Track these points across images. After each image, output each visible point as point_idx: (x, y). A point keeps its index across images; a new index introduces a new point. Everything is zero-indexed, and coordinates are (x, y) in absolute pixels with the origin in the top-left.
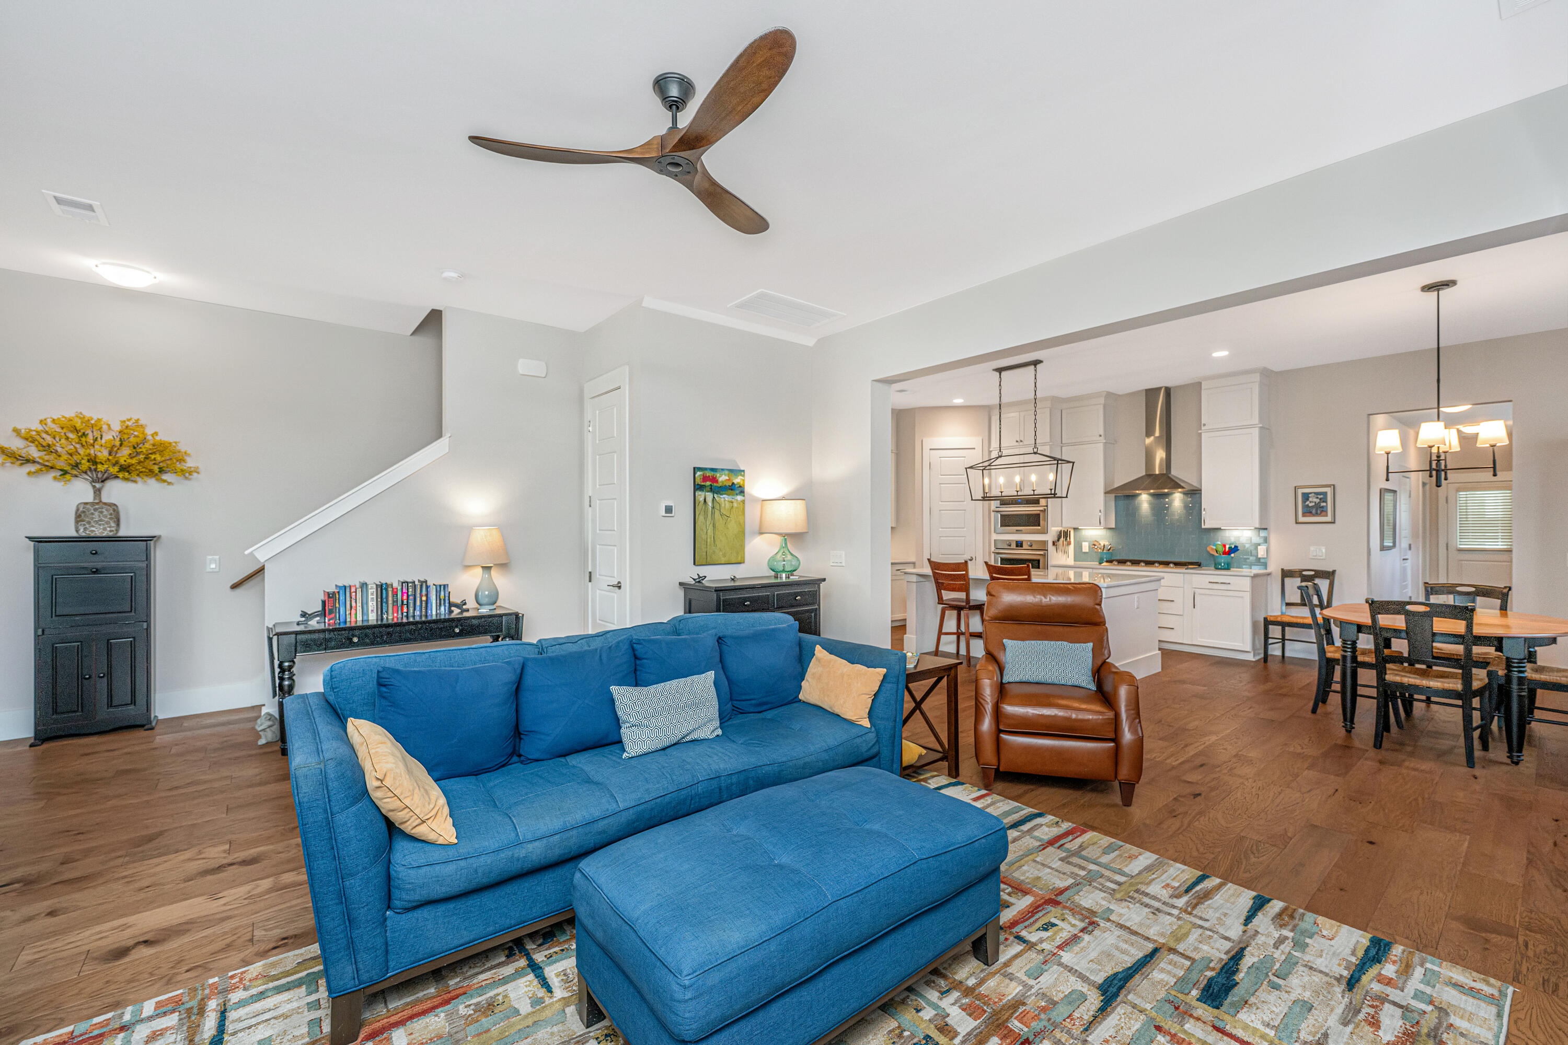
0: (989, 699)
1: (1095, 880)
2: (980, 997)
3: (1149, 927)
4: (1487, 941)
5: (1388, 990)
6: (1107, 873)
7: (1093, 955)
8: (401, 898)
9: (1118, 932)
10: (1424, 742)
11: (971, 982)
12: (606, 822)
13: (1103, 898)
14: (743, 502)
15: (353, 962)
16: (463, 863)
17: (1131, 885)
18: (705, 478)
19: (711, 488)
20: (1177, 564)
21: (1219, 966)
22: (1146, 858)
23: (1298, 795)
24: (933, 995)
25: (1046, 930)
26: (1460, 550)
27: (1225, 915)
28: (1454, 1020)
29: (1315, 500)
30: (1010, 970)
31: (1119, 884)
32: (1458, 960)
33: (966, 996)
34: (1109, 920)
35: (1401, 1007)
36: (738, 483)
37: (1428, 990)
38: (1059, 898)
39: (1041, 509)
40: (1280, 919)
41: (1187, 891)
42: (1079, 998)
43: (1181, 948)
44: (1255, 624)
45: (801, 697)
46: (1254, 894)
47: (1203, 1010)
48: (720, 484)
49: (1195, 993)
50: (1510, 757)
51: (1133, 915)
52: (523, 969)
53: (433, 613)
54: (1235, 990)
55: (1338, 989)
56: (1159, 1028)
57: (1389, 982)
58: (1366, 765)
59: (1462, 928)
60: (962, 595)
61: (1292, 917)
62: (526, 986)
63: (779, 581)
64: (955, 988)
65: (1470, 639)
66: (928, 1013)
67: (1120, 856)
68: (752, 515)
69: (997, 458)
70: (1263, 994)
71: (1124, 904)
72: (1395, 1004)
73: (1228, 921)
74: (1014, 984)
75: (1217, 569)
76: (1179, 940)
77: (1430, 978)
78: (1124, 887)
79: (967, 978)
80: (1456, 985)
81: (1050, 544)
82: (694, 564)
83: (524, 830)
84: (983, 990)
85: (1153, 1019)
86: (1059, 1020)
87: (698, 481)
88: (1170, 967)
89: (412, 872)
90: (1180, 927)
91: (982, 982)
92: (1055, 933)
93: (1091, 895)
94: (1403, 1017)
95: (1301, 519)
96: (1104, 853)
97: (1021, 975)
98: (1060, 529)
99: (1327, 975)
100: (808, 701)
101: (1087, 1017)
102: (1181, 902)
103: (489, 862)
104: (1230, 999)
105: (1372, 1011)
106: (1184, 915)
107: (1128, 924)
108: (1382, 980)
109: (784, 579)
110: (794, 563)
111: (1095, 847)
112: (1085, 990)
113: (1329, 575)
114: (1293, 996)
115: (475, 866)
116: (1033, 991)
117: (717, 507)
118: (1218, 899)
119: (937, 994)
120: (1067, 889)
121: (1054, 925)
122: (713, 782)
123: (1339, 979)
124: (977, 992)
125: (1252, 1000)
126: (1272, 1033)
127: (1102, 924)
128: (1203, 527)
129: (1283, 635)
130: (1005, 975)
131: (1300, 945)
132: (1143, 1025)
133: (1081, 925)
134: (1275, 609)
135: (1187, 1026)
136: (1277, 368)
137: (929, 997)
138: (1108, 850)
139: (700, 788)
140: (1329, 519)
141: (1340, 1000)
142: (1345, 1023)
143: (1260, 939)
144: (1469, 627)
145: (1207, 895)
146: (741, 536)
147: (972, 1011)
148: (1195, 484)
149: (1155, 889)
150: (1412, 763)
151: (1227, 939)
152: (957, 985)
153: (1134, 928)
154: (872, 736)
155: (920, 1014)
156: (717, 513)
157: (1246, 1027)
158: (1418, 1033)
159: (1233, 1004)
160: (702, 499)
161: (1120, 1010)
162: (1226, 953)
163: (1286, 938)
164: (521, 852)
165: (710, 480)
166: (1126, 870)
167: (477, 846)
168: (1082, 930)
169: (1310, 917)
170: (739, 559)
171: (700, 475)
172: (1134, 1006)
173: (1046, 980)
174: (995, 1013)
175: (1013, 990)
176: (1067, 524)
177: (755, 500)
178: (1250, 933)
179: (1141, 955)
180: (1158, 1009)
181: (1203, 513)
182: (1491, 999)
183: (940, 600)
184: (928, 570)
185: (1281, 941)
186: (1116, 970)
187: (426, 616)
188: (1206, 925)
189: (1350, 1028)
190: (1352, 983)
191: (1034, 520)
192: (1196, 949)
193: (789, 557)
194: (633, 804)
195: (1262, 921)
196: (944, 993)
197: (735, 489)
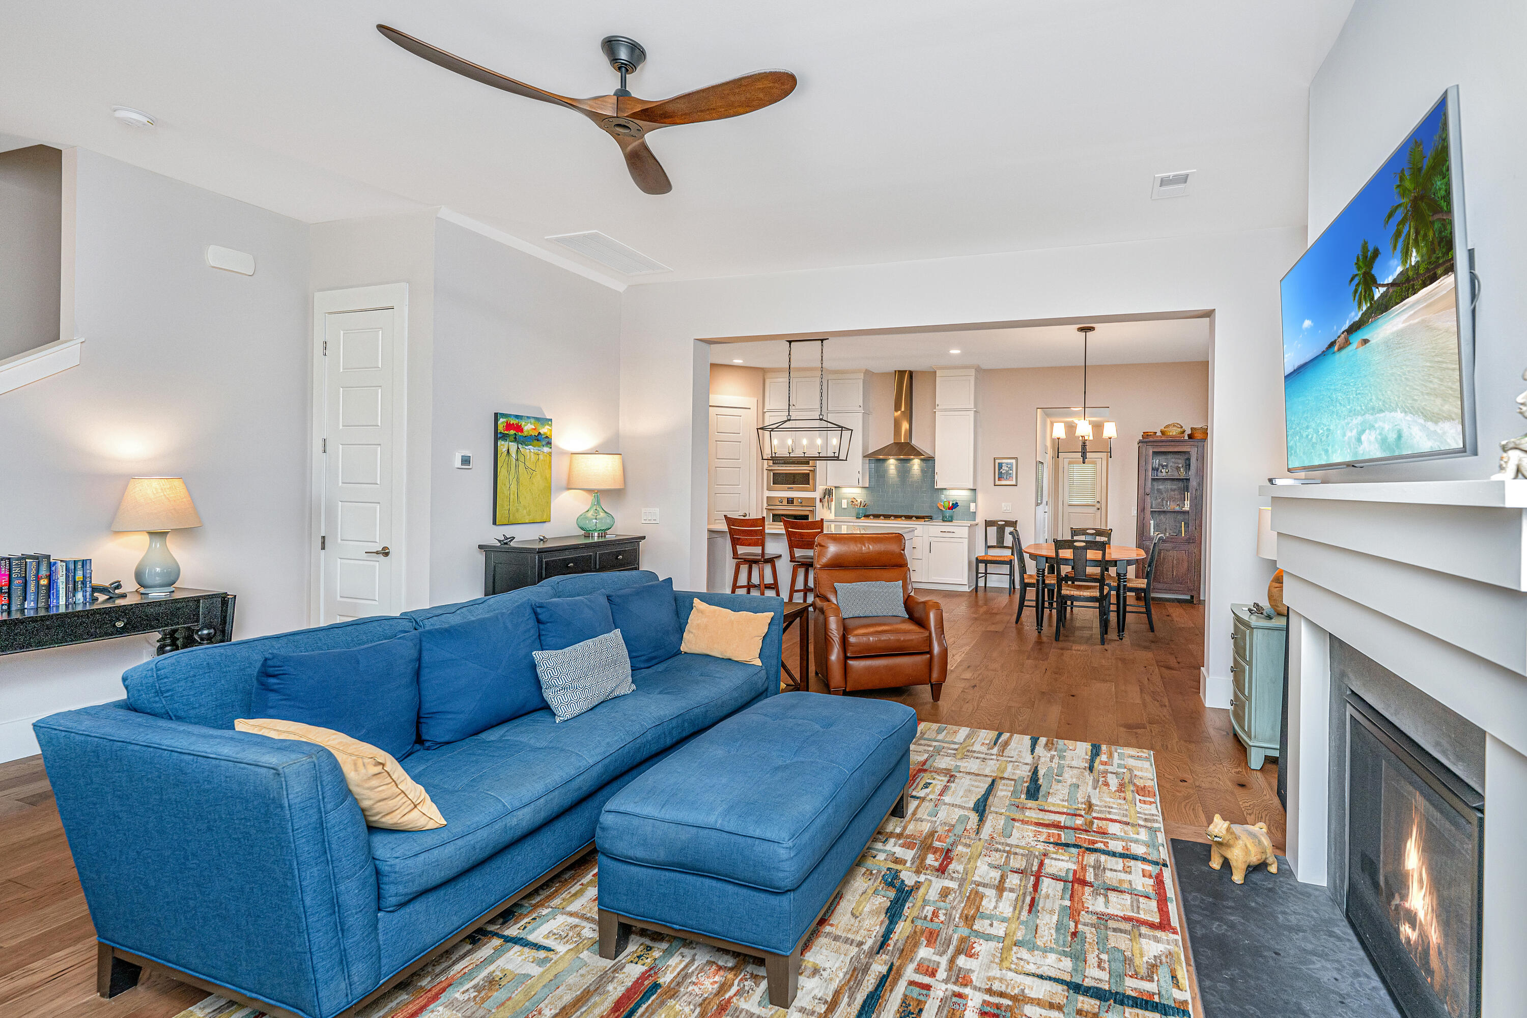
0: (835, 632)
1: (941, 751)
2: (908, 837)
3: (984, 769)
4: (1136, 733)
5: (1107, 767)
6: (945, 745)
7: (961, 793)
8: (393, 893)
9: (969, 777)
10: (1077, 633)
11: (898, 830)
12: (582, 777)
13: (951, 760)
14: (550, 454)
15: (346, 977)
16: (460, 843)
17: (963, 748)
18: (509, 426)
19: (515, 438)
20: (918, 518)
21: (1029, 780)
22: (964, 732)
23: (1028, 676)
24: (879, 846)
25: (927, 787)
26: (1070, 505)
27: (1020, 751)
28: (1136, 772)
29: (1006, 468)
30: (918, 816)
31: (956, 750)
32: (1128, 745)
33: (899, 839)
34: (960, 772)
35: (1114, 773)
36: (545, 433)
37: (1122, 762)
38: (925, 767)
39: (812, 469)
40: (1048, 746)
41: (995, 744)
42: (963, 820)
43: (1006, 775)
44: (970, 563)
45: (684, 648)
46: (1030, 737)
47: (1031, 803)
48: (525, 434)
49: (1023, 796)
50: (1119, 636)
51: (973, 765)
52: (501, 946)
53: (61, 603)
54: (1042, 789)
55: (1087, 773)
56: (1013, 820)
57: (1105, 763)
58: (1053, 653)
59: (1125, 730)
60: (757, 550)
61: (1053, 744)
62: (519, 956)
63: (590, 541)
64: (890, 837)
65: (1105, 564)
66: (881, 857)
67: (948, 733)
68: (559, 468)
69: (786, 421)
70: (1055, 786)
71: (964, 760)
72: (1112, 773)
73: (1023, 755)
74: (924, 823)
75: (944, 521)
76: (1003, 772)
77: (1121, 756)
78: (959, 751)
79: (894, 829)
80: (1132, 757)
81: (818, 501)
82: (494, 523)
83: (508, 800)
84: (907, 832)
85: (1009, 816)
86: (961, 833)
87: (501, 428)
88: (1005, 788)
89: (410, 862)
90: (1000, 765)
91: (905, 828)
92: (934, 787)
93: (943, 761)
94: (1117, 778)
95: (998, 483)
96: (938, 733)
97: (925, 817)
98: (825, 487)
99: (1079, 768)
100: (692, 652)
101: (975, 827)
102: (995, 751)
103: (485, 836)
104: (1041, 794)
105: (1103, 779)
106: (999, 758)
107: (972, 771)
108: (1103, 763)
109: (596, 540)
110: (609, 520)
111: (931, 731)
112: (966, 813)
113: (1014, 524)
114: (1069, 783)
115: (472, 842)
116: (938, 823)
117: (521, 459)
118: (1013, 744)
119: (881, 844)
120: (926, 761)
121: (930, 784)
122: (659, 728)
123: (1085, 769)
124: (905, 834)
125: (1051, 791)
126: (1066, 804)
127: (958, 775)
128: (935, 486)
129: (986, 570)
130: (917, 820)
131: (1061, 757)
132: (1005, 820)
133: (946, 779)
134: (980, 552)
135: (1027, 814)
136: (984, 367)
137: (876, 847)
138: (939, 731)
139: (649, 736)
140: (1014, 483)
141: (1089, 779)
142: (1095, 789)
143: (1042, 760)
144: (1104, 554)
145: (1006, 744)
146: (547, 491)
147: (908, 846)
148: (932, 454)
149: (977, 747)
150: (1076, 647)
151: (1026, 764)
152: (891, 835)
153: (976, 772)
154: (764, 672)
155: (877, 858)
156: (521, 465)
157: (1054, 805)
158: (1125, 783)
159: (1043, 796)
160: (505, 449)
161: (990, 817)
162: (1029, 772)
163: (1054, 755)
164: (512, 821)
165: (514, 429)
166: (956, 740)
167: (469, 823)
168: (948, 782)
169: (1061, 742)
170: (544, 519)
171: (502, 423)
172: (996, 813)
173: (942, 814)
174: (922, 842)
175: (926, 827)
176: (831, 484)
177: (563, 453)
178: (1036, 758)
179: (987, 786)
180: (1008, 810)
181: (936, 476)
182: (1147, 759)
183: (735, 555)
184: (724, 527)
185: (1052, 758)
186: (977, 798)
187: (48, 608)
188: (1013, 759)
189: (1098, 790)
190: (1091, 769)
191: (804, 479)
192: (1014, 774)
193: (602, 514)
194: (600, 758)
195: (1039, 750)
196: (885, 842)
197: (545, 441)
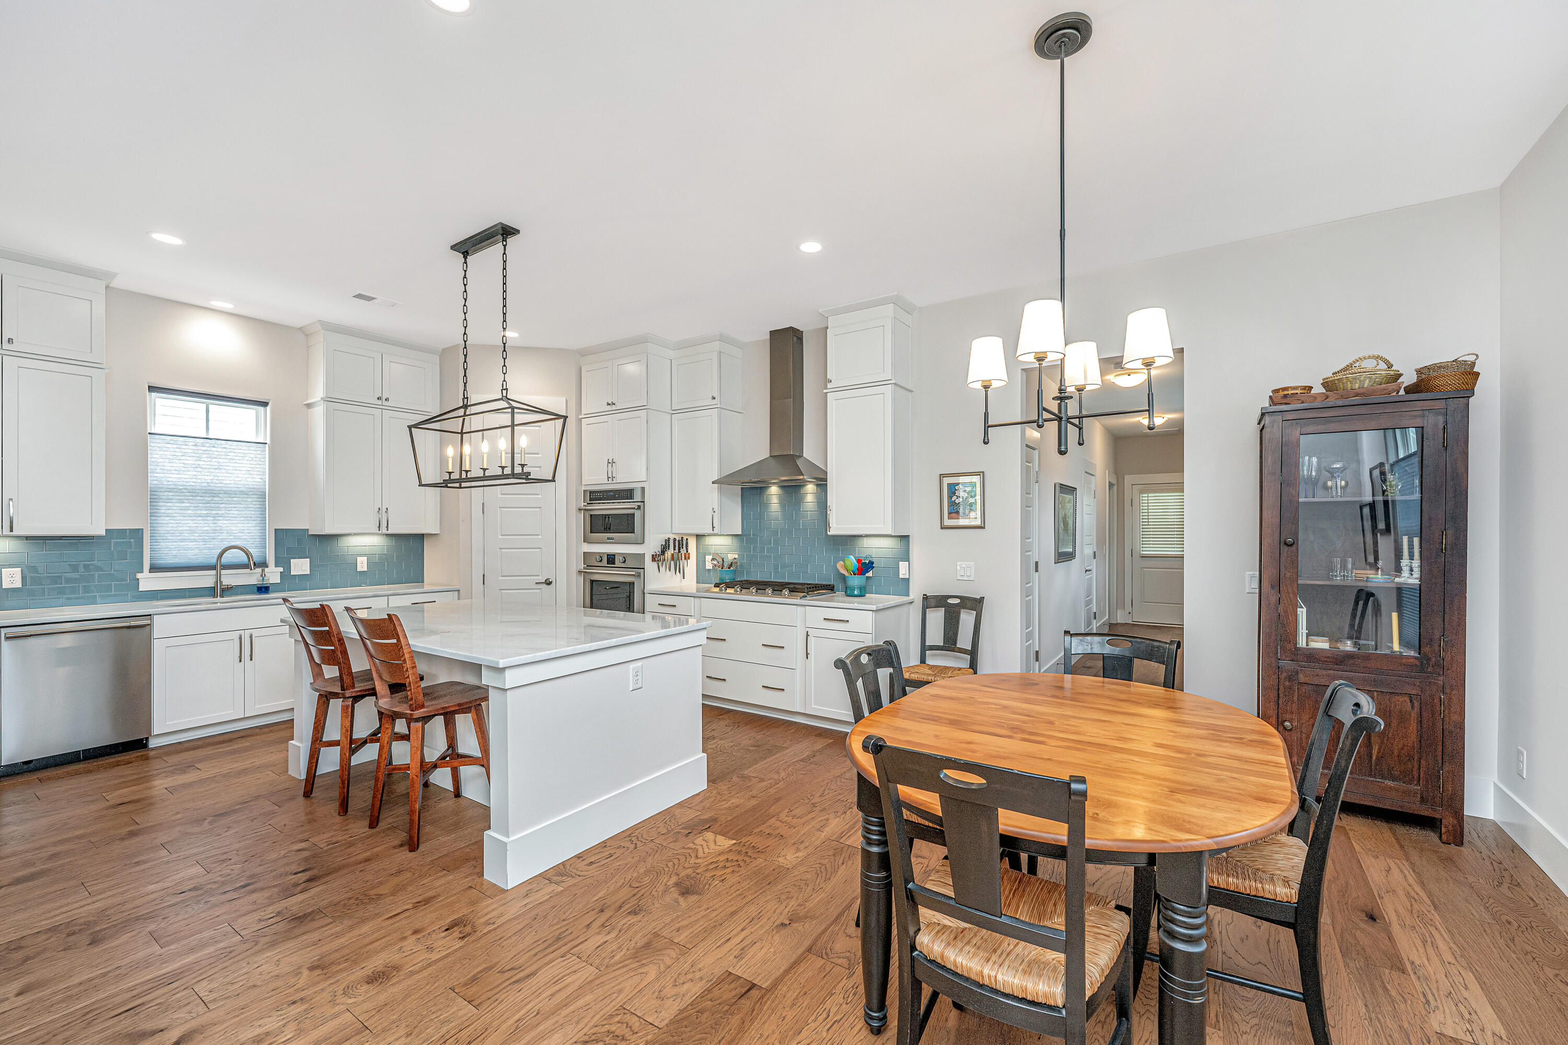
26: (1143, 557)
29: (963, 494)
39: (635, 505)
75: (847, 595)
81: (649, 559)
95: (947, 522)
98: (668, 535)
113: (976, 604)
128: (828, 533)
140: (978, 522)
144: (1077, 832)
176: (680, 527)
181: (831, 512)
191: (625, 524)
